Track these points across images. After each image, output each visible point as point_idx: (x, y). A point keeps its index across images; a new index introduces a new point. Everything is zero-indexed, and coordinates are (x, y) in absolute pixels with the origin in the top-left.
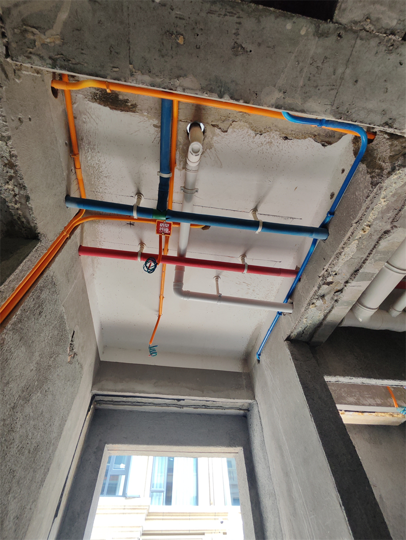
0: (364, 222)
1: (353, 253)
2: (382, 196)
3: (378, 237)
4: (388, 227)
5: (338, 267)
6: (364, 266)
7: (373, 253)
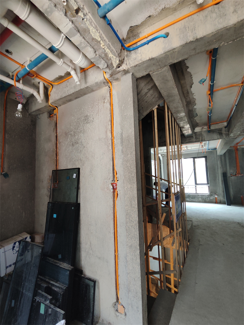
0: (107, 47)
1: (93, 35)
2: (114, 56)
3: (95, 48)
4: (97, 53)
5: (88, 25)
6: (82, 37)
7: (88, 44)
